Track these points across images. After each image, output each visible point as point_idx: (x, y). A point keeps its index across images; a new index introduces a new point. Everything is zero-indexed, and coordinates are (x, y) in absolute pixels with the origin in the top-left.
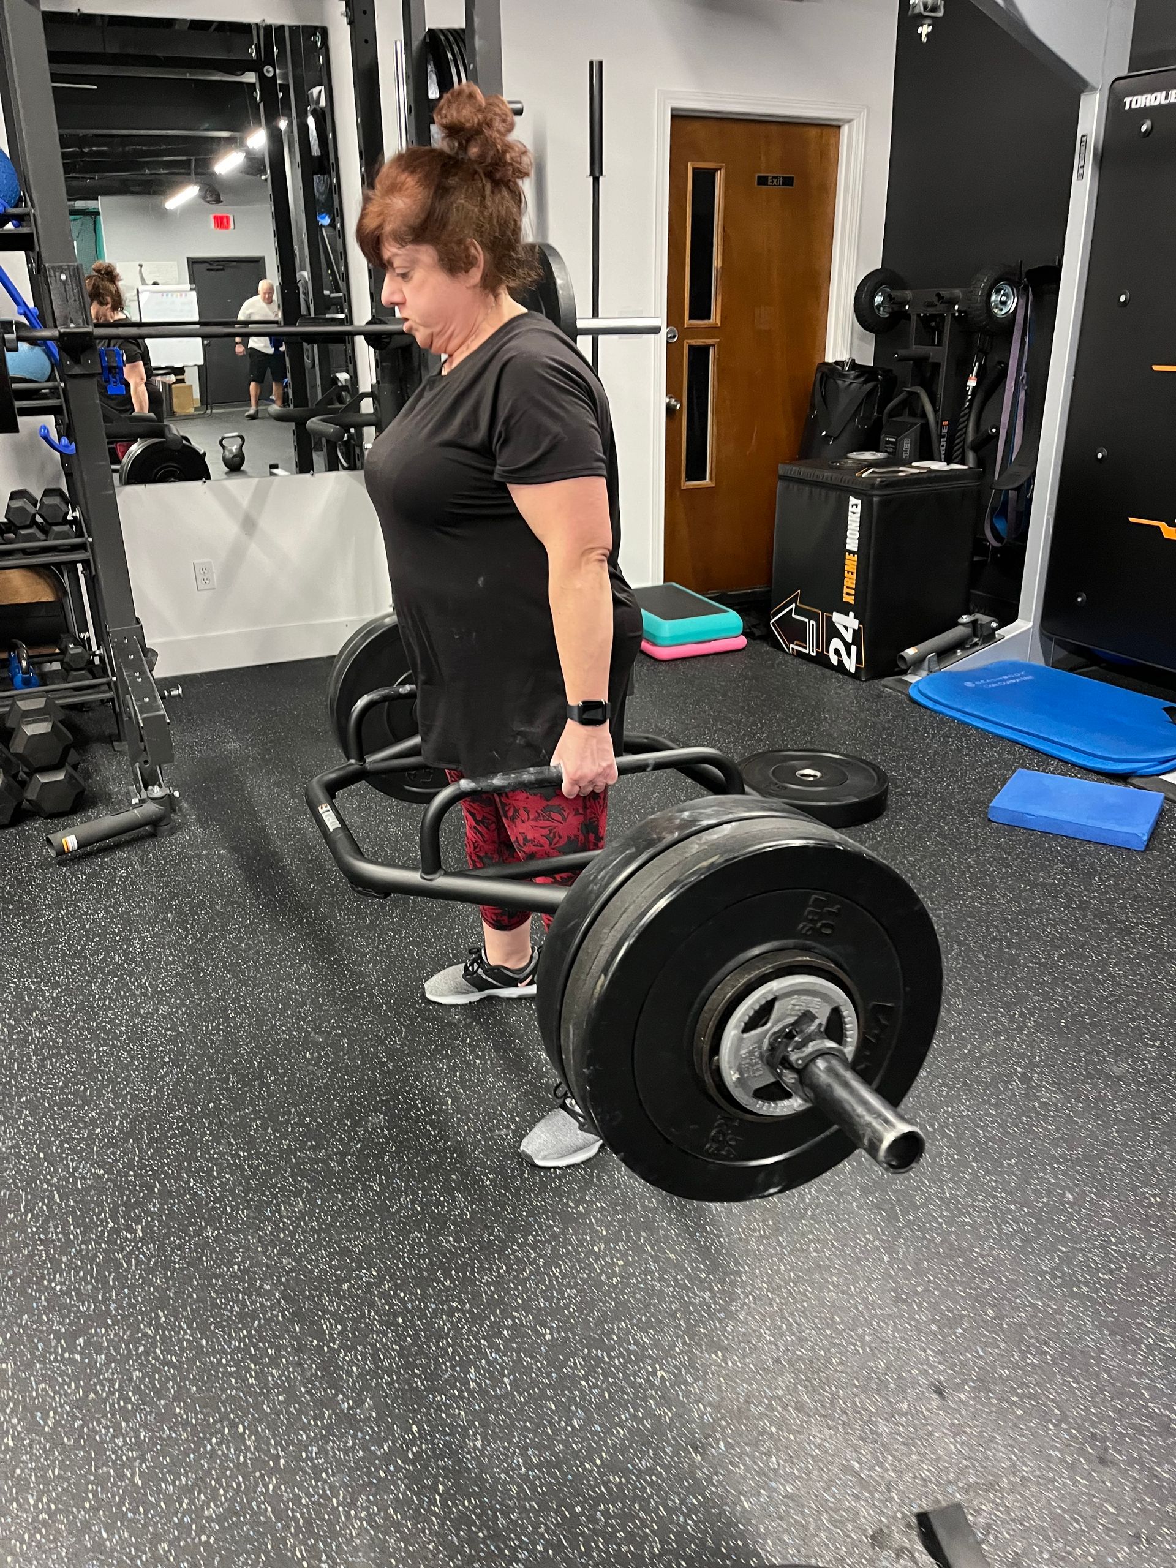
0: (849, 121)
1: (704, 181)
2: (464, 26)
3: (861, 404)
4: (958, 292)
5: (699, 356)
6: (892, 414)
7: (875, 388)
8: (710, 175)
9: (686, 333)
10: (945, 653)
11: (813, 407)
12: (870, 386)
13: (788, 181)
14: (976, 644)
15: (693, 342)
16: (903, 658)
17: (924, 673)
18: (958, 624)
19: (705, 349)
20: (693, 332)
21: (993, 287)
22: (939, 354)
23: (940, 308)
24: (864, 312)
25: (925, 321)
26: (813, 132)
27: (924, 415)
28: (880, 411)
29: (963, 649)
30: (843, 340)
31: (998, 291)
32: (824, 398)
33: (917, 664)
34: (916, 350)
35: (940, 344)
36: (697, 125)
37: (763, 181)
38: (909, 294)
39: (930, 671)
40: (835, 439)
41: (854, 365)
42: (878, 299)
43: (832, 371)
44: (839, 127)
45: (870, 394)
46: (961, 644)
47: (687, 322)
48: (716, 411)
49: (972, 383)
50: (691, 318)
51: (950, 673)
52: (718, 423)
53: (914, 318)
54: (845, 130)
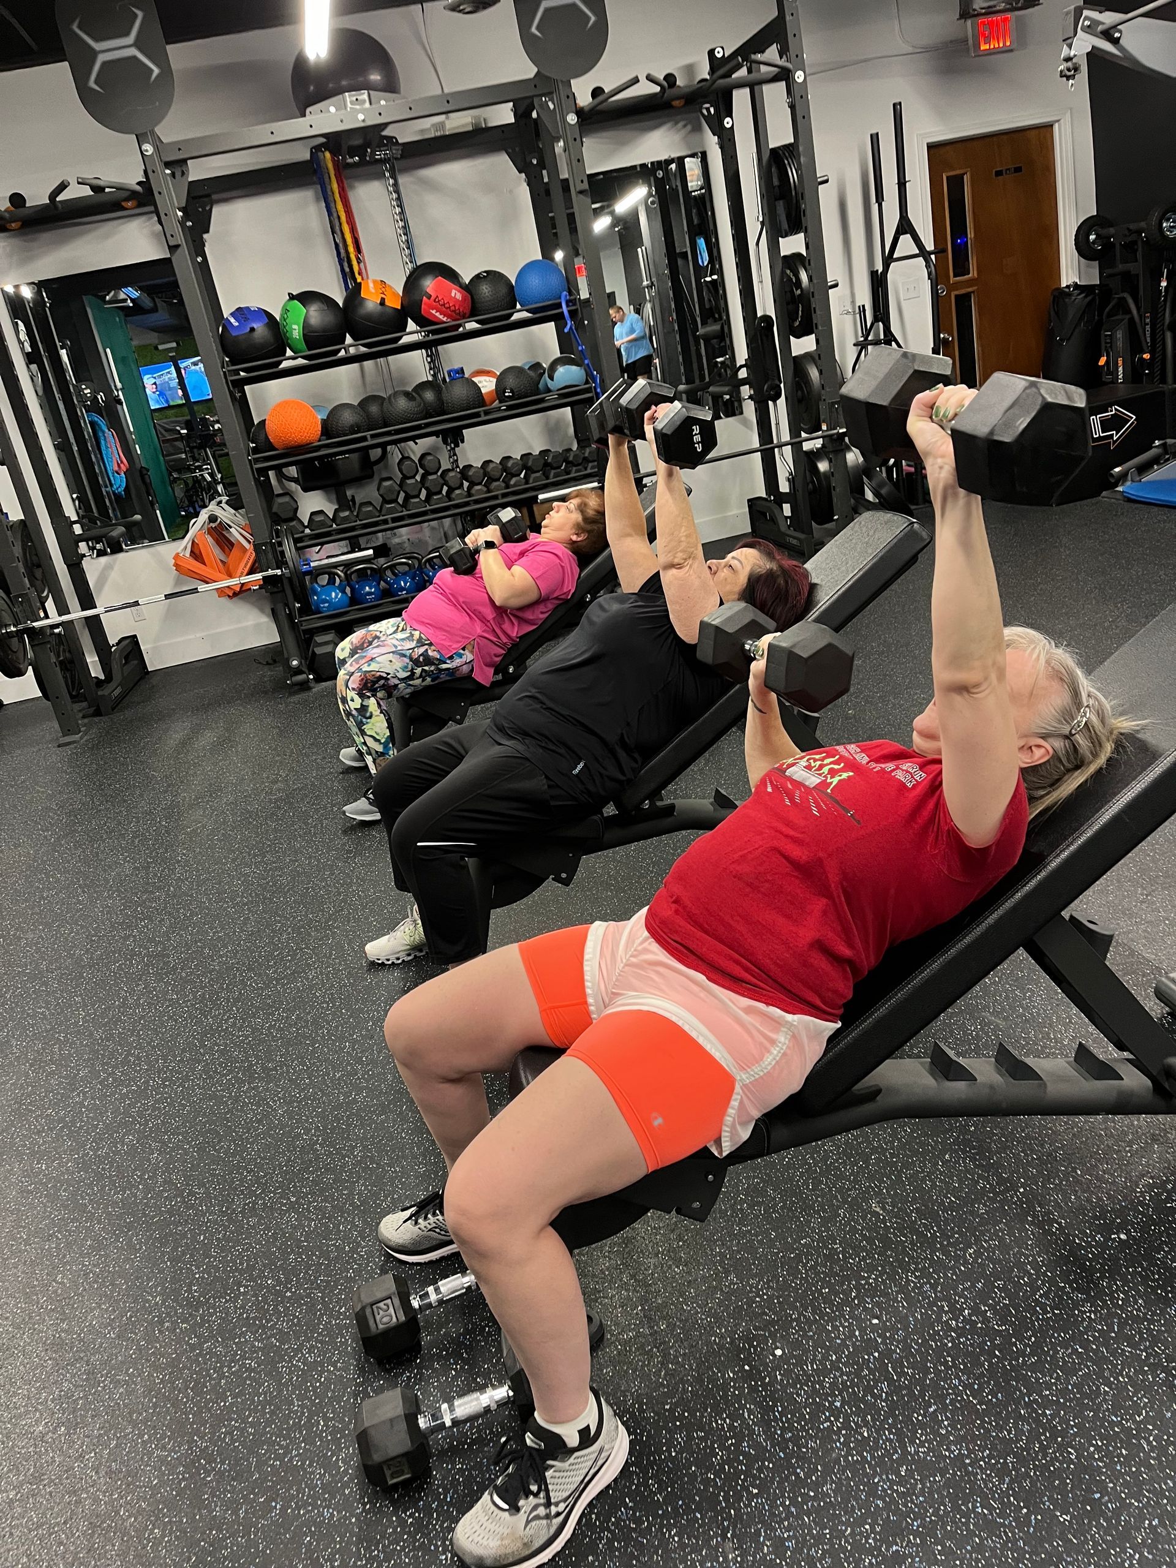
0: (1058, 121)
1: (956, 183)
2: (792, 141)
3: (1084, 312)
4: (1143, 224)
5: (963, 302)
6: (1109, 315)
7: (1093, 300)
8: (960, 178)
9: (951, 288)
10: (1143, 469)
11: (1050, 321)
12: (1089, 298)
13: (1018, 170)
14: (1168, 460)
15: (957, 293)
16: (1112, 475)
17: (1129, 483)
18: (1151, 448)
19: (967, 296)
20: (956, 286)
21: (1163, 218)
22: (1136, 267)
23: (1134, 237)
24: (1083, 247)
25: (1125, 247)
26: (1033, 133)
27: (1129, 312)
28: (1100, 315)
29: (1158, 463)
30: (1072, 268)
31: (1168, 220)
32: (1057, 313)
33: (1123, 477)
34: (1121, 267)
35: (1136, 261)
36: (948, 148)
37: (999, 173)
38: (1112, 230)
39: (1132, 481)
40: (1068, 340)
41: (1076, 285)
42: (1092, 237)
43: (1061, 295)
44: (1052, 126)
45: (1089, 304)
46: (1156, 461)
47: (952, 280)
48: (980, 337)
49: (1164, 284)
50: (955, 276)
51: (1149, 482)
52: (981, 345)
53: (1118, 246)
54: (1056, 127)
